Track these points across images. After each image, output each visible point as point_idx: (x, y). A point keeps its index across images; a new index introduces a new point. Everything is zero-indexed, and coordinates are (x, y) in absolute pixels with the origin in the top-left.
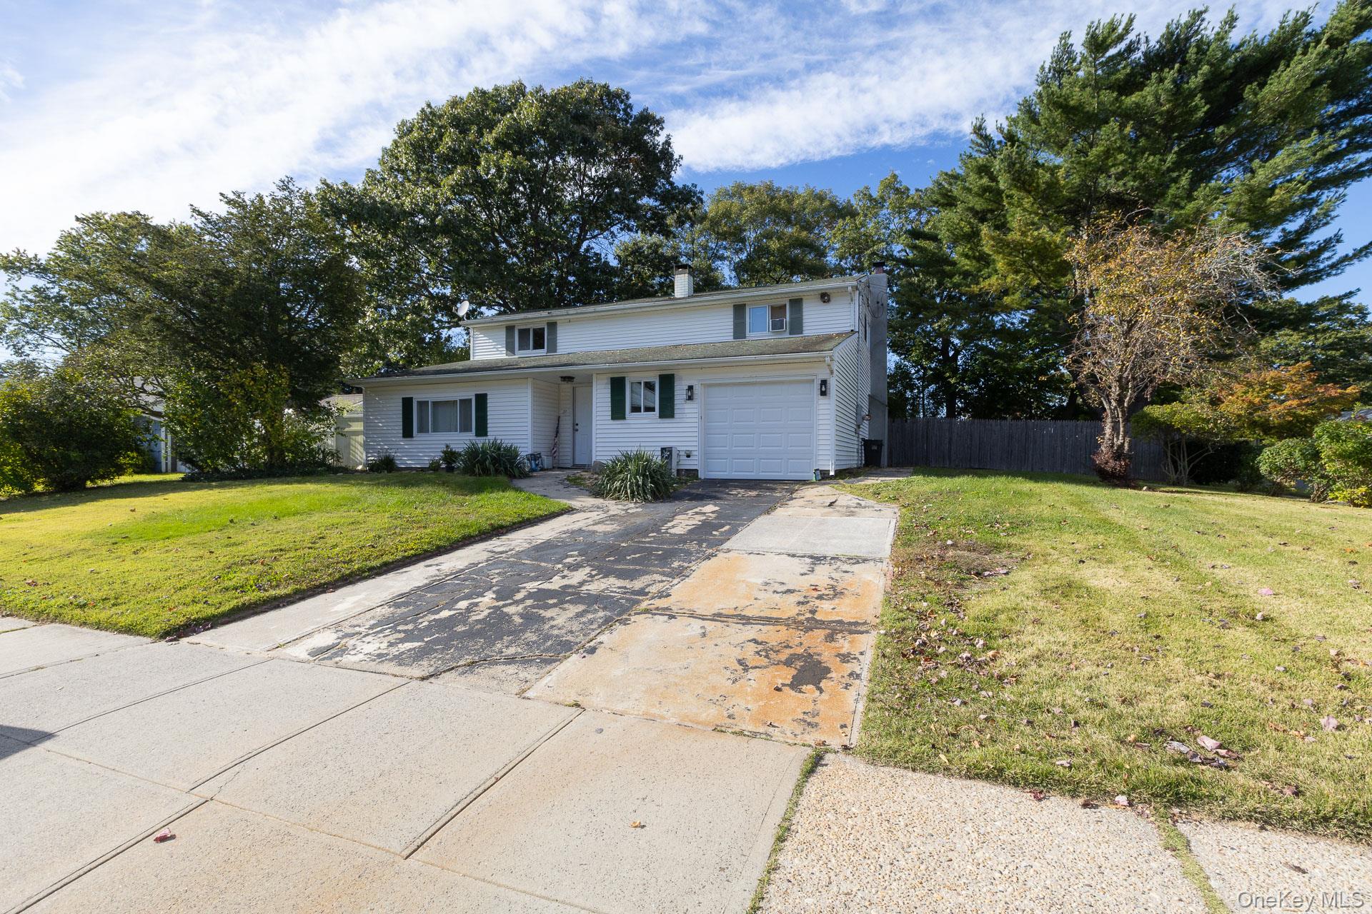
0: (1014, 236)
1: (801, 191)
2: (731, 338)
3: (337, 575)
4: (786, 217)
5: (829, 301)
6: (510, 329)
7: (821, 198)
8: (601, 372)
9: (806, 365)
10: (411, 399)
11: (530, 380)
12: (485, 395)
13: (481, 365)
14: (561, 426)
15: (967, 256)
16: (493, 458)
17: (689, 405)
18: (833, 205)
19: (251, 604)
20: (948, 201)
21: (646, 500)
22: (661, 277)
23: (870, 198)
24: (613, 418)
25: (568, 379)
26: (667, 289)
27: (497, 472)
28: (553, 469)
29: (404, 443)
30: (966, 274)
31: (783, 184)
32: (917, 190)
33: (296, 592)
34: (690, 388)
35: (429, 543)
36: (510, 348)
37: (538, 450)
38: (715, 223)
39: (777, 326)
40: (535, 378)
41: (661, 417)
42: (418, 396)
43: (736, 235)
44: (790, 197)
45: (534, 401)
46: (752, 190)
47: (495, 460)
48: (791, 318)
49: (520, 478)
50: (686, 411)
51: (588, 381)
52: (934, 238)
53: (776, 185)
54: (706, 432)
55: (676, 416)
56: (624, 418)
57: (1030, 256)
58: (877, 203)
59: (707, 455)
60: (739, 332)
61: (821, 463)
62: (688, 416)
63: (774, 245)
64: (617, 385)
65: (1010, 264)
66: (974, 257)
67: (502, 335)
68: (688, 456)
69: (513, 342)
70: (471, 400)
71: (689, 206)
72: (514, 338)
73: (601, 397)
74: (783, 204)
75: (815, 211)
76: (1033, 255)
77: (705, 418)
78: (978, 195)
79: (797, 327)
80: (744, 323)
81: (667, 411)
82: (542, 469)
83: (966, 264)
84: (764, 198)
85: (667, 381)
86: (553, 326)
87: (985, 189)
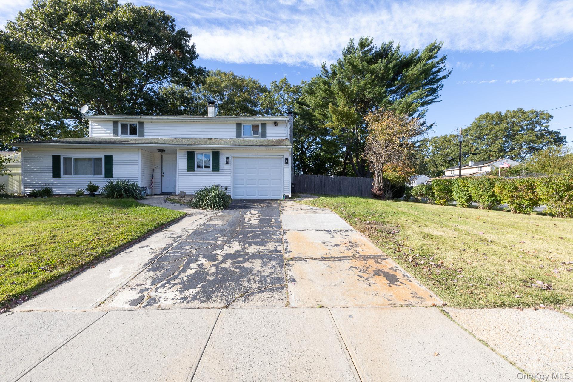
0: (340, 108)
1: (246, 78)
2: (235, 137)
3: (92, 258)
4: (240, 88)
5: (277, 125)
6: (115, 123)
7: (255, 82)
8: (181, 149)
9: (276, 151)
10: (59, 157)
11: (140, 150)
12: (112, 156)
13: (100, 141)
14: (154, 174)
15: (320, 114)
16: (125, 189)
17: (227, 166)
18: (260, 87)
19: (48, 280)
20: (311, 92)
21: (221, 209)
22: (185, 106)
23: (277, 86)
24: (188, 171)
25: (161, 150)
26: (205, 113)
27: (128, 196)
28: (152, 195)
29: (55, 181)
30: (320, 120)
31: (239, 74)
32: (294, 86)
33: (73, 269)
34: (227, 158)
35: (132, 235)
36: (115, 132)
37: (145, 186)
38: (210, 86)
39: (256, 134)
40: (143, 149)
41: (213, 171)
42: (64, 154)
43: (219, 92)
44: (242, 81)
45: (142, 160)
46: (225, 74)
47: (126, 191)
48: (262, 131)
49: (141, 199)
50: (225, 168)
51: (174, 153)
52: (308, 106)
53: (235, 74)
54: (235, 179)
55: (220, 170)
56: (194, 171)
57: (344, 116)
58: (279, 88)
59: (235, 189)
60: (239, 135)
61: (285, 192)
62: (226, 171)
63: (237, 99)
64: (190, 156)
65: (337, 119)
66: (322, 115)
67: (111, 126)
68: (226, 189)
69: (118, 130)
70: (102, 158)
71: (203, 76)
72: (118, 127)
73: (182, 160)
74: (239, 83)
75: (253, 88)
76: (345, 116)
77: (234, 172)
78: (323, 91)
79: (264, 135)
80: (241, 131)
81: (216, 168)
82: (147, 195)
83: (319, 117)
84: (231, 78)
85: (216, 155)
86: (142, 124)
87: (326, 90)
